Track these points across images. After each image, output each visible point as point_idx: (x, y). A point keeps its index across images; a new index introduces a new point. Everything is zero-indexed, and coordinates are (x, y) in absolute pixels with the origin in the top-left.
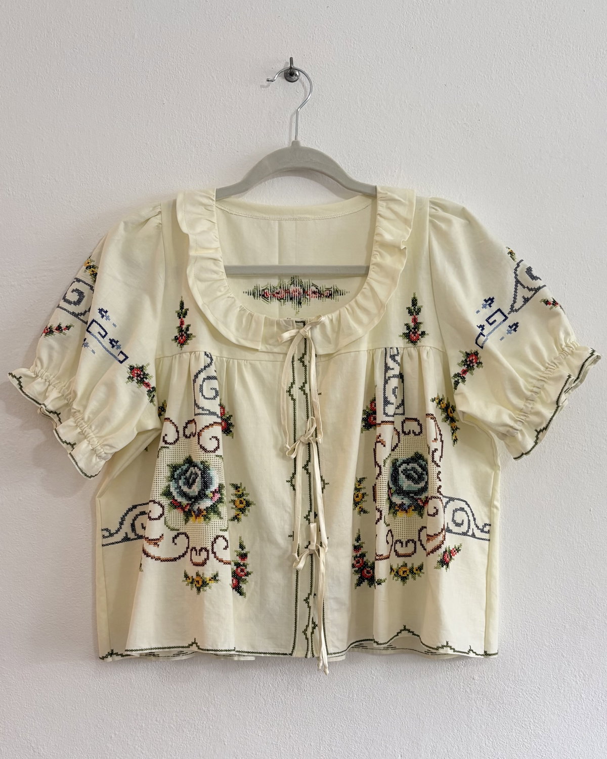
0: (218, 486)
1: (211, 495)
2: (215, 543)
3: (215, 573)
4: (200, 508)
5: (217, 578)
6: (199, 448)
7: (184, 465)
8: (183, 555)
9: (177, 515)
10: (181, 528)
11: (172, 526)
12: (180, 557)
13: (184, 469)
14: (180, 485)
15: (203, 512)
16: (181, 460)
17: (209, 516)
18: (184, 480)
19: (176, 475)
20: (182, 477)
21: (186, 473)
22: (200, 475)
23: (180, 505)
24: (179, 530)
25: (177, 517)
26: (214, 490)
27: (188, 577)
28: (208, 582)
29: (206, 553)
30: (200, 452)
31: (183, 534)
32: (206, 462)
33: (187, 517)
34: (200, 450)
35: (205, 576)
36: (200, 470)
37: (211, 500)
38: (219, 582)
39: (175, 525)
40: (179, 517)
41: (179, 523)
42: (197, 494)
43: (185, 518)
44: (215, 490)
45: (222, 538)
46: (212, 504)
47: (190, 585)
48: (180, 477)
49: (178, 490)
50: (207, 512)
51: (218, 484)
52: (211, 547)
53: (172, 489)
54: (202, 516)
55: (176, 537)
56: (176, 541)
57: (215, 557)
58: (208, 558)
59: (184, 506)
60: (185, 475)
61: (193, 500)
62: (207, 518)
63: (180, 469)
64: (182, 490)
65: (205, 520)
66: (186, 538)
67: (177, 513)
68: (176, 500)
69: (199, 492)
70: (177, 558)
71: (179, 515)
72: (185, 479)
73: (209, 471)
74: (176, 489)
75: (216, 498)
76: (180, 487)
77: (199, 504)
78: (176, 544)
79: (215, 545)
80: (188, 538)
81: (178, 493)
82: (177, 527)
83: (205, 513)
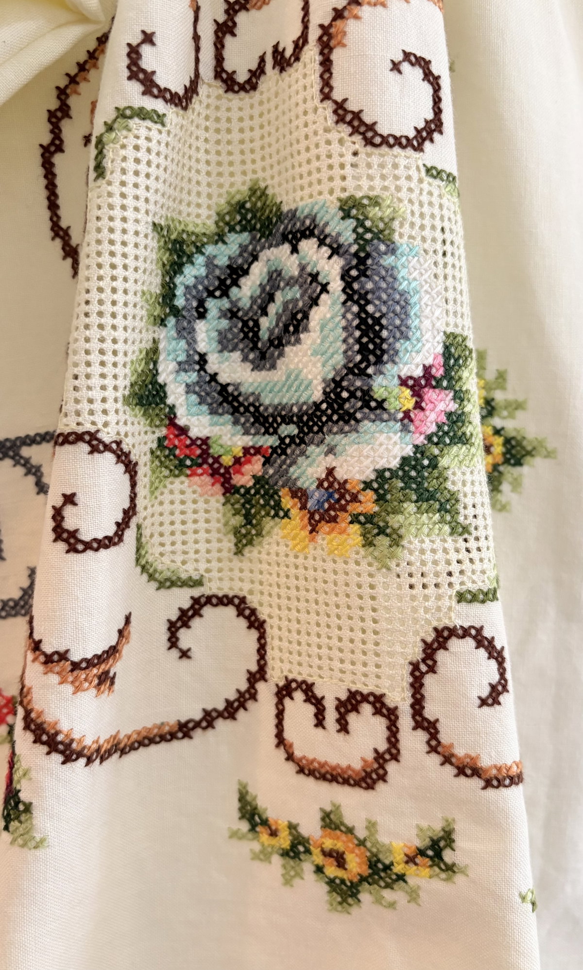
0: (440, 349)
1: (405, 400)
2: (432, 669)
3: (437, 827)
4: (341, 474)
5: (448, 856)
6: (331, 118)
7: (220, 238)
8: (231, 710)
9: (190, 506)
10: (215, 574)
11: (164, 564)
12: (209, 719)
13: (222, 261)
14: (202, 346)
15: (355, 498)
16: (204, 212)
17: (395, 520)
18: (225, 323)
19: (180, 291)
20: (213, 306)
21: (235, 283)
22: (336, 285)
23: (205, 454)
24: (199, 583)
25: (190, 516)
26: (418, 372)
27: (265, 823)
28: (398, 869)
29: (380, 724)
30: (335, 147)
31: (224, 601)
32: (375, 202)
33: (248, 519)
34: (334, 136)
35: (383, 838)
36: (336, 250)
37: (405, 429)
38: (459, 878)
39: (179, 558)
40: (202, 516)
41: (202, 546)
42: (317, 395)
43: (238, 520)
44: (427, 369)
45: (470, 643)
46: (409, 451)
47: (277, 860)
48: (201, 303)
49: (193, 377)
50: (381, 499)
51: (441, 337)
52: (408, 694)
53: (166, 372)
54: (355, 519)
55: (185, 618)
56: (185, 638)
57: (434, 745)
58: (393, 751)
59: (227, 460)
60: (225, 294)
61: (291, 430)
62: (382, 531)
63: (200, 260)
64: (214, 377)
65: (368, 543)
66: (243, 623)
67: (189, 496)
68: (183, 431)
69: (335, 386)
70: (197, 724)
71: (201, 505)
72: (232, 314)
73: (388, 260)
74: (182, 367)
75: (432, 416)
76: (203, 360)
77: (331, 450)
78: (185, 654)
79: (429, 681)
80: (256, 623)
81: (189, 388)
82: (189, 571)
83: (368, 504)
